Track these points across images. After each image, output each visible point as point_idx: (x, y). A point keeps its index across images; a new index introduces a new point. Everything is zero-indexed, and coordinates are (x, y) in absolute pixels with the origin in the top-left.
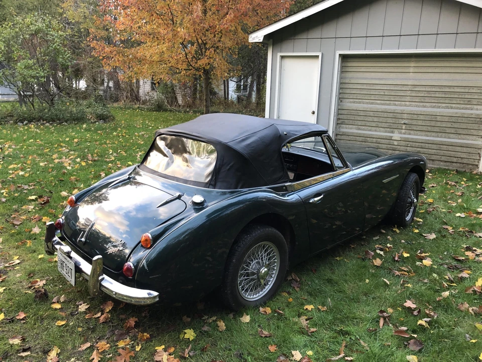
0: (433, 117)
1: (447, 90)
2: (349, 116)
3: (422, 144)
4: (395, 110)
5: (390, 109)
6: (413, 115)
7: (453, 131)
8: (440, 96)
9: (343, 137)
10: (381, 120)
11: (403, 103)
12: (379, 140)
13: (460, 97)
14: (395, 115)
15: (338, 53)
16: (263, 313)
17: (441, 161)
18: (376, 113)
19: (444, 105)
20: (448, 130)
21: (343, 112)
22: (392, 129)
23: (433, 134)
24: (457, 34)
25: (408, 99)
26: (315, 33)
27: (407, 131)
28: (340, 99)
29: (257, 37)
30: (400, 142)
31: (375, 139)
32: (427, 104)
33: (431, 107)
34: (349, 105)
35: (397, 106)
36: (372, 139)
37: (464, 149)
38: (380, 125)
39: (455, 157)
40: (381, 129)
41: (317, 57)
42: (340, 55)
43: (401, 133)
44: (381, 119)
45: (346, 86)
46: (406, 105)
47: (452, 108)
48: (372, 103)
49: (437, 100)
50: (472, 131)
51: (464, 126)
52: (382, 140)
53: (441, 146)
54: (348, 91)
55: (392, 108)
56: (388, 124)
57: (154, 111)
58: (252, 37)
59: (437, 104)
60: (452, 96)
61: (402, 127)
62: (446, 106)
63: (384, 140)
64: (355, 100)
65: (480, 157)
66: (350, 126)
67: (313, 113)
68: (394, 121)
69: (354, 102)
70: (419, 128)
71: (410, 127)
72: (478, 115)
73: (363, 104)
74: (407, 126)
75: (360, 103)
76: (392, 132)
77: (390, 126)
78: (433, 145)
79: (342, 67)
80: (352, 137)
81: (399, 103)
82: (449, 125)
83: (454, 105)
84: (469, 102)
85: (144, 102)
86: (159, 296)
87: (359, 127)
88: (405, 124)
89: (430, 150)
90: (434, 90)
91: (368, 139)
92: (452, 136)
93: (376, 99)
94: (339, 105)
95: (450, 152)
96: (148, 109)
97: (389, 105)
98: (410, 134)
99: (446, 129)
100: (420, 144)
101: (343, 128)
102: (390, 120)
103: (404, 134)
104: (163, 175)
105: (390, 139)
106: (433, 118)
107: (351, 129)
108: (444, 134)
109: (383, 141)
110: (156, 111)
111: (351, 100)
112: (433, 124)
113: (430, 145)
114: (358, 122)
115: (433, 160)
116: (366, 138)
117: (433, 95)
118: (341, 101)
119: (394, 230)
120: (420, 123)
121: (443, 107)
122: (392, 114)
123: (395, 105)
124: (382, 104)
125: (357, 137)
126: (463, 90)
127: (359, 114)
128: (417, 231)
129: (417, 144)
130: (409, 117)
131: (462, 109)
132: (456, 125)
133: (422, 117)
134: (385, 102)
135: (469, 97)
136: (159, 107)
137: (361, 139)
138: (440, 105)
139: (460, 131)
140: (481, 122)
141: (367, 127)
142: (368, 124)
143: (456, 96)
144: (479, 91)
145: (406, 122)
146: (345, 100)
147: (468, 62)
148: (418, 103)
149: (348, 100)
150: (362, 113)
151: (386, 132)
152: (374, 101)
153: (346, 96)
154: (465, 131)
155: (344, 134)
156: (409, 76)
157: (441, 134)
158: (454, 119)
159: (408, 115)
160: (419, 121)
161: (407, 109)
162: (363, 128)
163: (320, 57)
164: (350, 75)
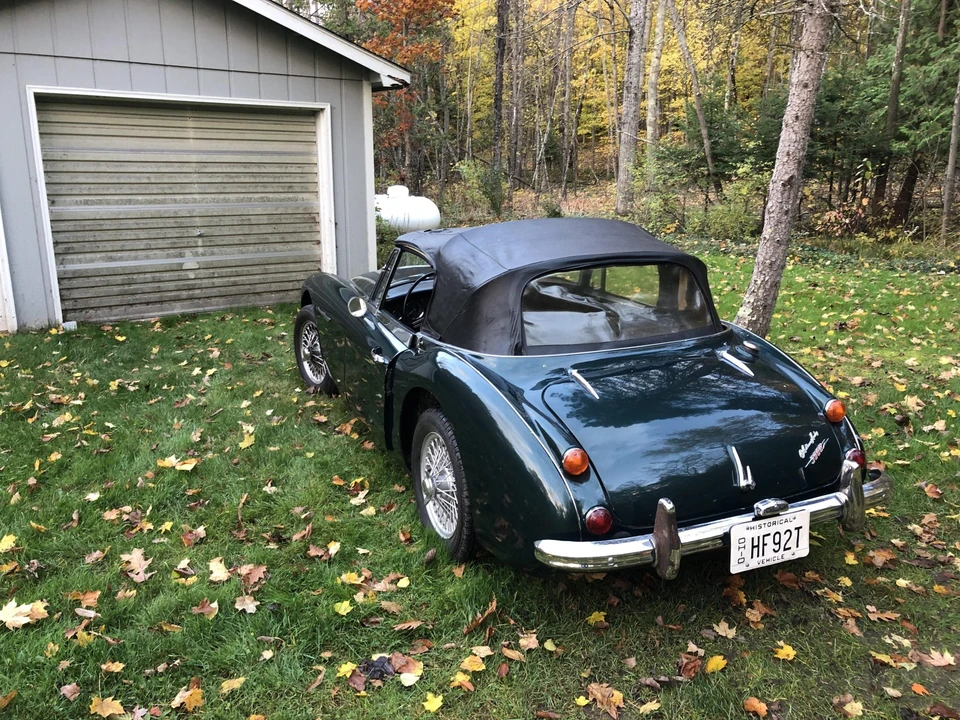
0: (244, 218)
1: (255, 169)
2: (79, 234)
4: (176, 212)
5: (166, 212)
6: (210, 219)
7: (277, 238)
8: (247, 180)
9: (75, 283)
10: (153, 234)
11: (189, 197)
12: (158, 275)
13: (277, 180)
14: (180, 222)
15: (31, 90)
17: (272, 292)
19: (256, 196)
20: (271, 238)
21: (63, 226)
22: (178, 247)
23: (251, 248)
24: (259, 73)
25: (196, 188)
27: (207, 249)
28: (52, 199)
30: (197, 272)
31: (148, 275)
32: (231, 196)
33: (238, 200)
34: (72, 209)
35: (178, 203)
36: (142, 276)
37: (298, 265)
39: (289, 281)
40: (156, 252)
42: (35, 94)
43: (197, 255)
44: (152, 231)
45: (60, 167)
46: (195, 201)
47: (268, 200)
48: (130, 202)
49: (245, 187)
50: (302, 234)
51: (290, 228)
52: (164, 274)
54: (65, 178)
55: (169, 208)
56: (169, 241)
59: (245, 196)
60: (265, 180)
61: (196, 242)
62: (259, 198)
63: (168, 274)
64: (87, 198)
66: (88, 256)
68: (178, 234)
69: (86, 203)
70: (227, 240)
71: (210, 241)
72: (305, 208)
73: (109, 204)
74: (205, 239)
75: (100, 202)
76: (181, 255)
77: (174, 243)
78: (254, 268)
79: (41, 123)
80: (97, 279)
81: (181, 197)
82: (270, 229)
83: (271, 196)
84: (290, 188)
87: (110, 254)
88: (200, 236)
89: (251, 277)
90: (236, 170)
91: (135, 277)
92: (279, 247)
93: (135, 192)
94: (49, 211)
95: (280, 275)
97: (163, 202)
98: (213, 254)
99: (268, 236)
100: (234, 269)
101: (72, 262)
102: (172, 233)
103: (203, 255)
105: (180, 268)
106: (245, 220)
107: (92, 261)
108: (266, 246)
109: (167, 276)
111: (79, 199)
112: (246, 230)
113: (249, 268)
114: (105, 244)
115: (258, 293)
116: (130, 276)
117: (236, 180)
118: (56, 202)
120: (226, 231)
121: (255, 201)
122: (172, 220)
123: (175, 201)
124: (150, 202)
125: (109, 278)
126: (278, 170)
127: (104, 227)
129: (229, 270)
130: (205, 221)
131: (284, 200)
132: (281, 228)
133: (227, 221)
134: (154, 197)
135: (289, 180)
137: (119, 279)
138: (250, 196)
139: (289, 238)
140: (312, 219)
141: (127, 253)
142: (129, 245)
143: (271, 180)
144: (299, 170)
145: (203, 231)
146: (63, 198)
147: (276, 122)
148: (216, 196)
149: (68, 199)
150: (107, 225)
151: (168, 256)
152: (130, 197)
153: (64, 189)
154: (295, 237)
155: (76, 275)
156: (190, 143)
157: (261, 247)
158: (275, 220)
159: (203, 219)
160: (224, 228)
161: (198, 209)
162: (119, 254)
164: (62, 141)
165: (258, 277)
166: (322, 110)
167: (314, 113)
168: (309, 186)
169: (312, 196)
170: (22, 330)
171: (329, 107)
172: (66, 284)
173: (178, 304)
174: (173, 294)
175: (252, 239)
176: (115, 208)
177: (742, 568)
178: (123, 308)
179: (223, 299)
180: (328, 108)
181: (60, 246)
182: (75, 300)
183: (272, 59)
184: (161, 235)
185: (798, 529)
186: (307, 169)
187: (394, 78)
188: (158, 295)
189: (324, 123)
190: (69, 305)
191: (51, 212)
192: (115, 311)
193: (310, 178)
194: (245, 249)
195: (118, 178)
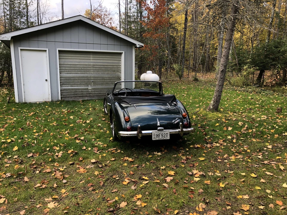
2: (66, 81)
4: (87, 76)
5: (85, 76)
7: (111, 83)
8: (104, 69)
9: (64, 91)
10: (82, 81)
11: (90, 73)
12: (82, 90)
14: (88, 78)
15: (58, 49)
18: (79, 78)
19: (106, 73)
20: (109, 83)
21: (62, 79)
22: (87, 84)
23: (104, 85)
25: (92, 71)
26: (44, 38)
28: (60, 73)
30: (92, 90)
31: (80, 90)
32: (100, 73)
33: (102, 74)
34: (65, 75)
35: (88, 74)
36: (79, 90)
38: (82, 83)
40: (82, 85)
41: (46, 51)
43: (91, 86)
45: (62, 66)
46: (92, 74)
48: (77, 74)
49: (103, 71)
51: (114, 81)
54: (64, 68)
56: (85, 83)
60: (108, 69)
63: (85, 90)
64: (68, 72)
66: (67, 85)
67: (46, 80)
68: (87, 81)
69: (68, 74)
70: (99, 83)
71: (95, 83)
72: (118, 76)
75: (71, 74)
76: (88, 86)
79: (59, 56)
82: (109, 81)
83: (109, 73)
84: (114, 71)
87: (72, 85)
88: (92, 82)
90: (101, 67)
91: (77, 90)
93: (78, 71)
97: (85, 74)
98: (95, 86)
100: (100, 90)
101: (64, 87)
102: (86, 81)
103: (93, 86)
105: (87, 89)
106: (103, 78)
107: (68, 87)
111: (66, 73)
112: (103, 81)
114: (71, 83)
117: (101, 69)
120: (98, 81)
122: (86, 78)
123: (87, 74)
124: (82, 74)
125: (71, 91)
126: (111, 67)
129: (99, 90)
130: (94, 78)
131: (112, 74)
132: (112, 81)
133: (99, 78)
134: (82, 72)
135: (114, 69)
137: (73, 91)
138: (105, 73)
139: (113, 83)
141: (76, 85)
142: (76, 83)
143: (110, 69)
144: (117, 67)
147: (112, 56)
148: (97, 73)
149: (64, 73)
150: (72, 79)
151: (85, 86)
153: (63, 71)
155: (65, 90)
156: (91, 61)
157: (107, 85)
158: (110, 79)
161: (92, 75)
162: (74, 85)
163: (47, 51)
164: (63, 60)
166: (123, 53)
167: (121, 54)
168: (119, 71)
169: (120, 73)
170: (52, 101)
172: (62, 92)
173: (87, 97)
174: (86, 95)
175: (105, 83)
176: (74, 75)
177: (155, 139)
178: (74, 98)
179: (97, 97)
180: (124, 52)
181: (62, 83)
182: (64, 95)
183: (110, 42)
184: (84, 81)
185: (167, 134)
187: (140, 45)
188: (82, 95)
189: (123, 55)
190: (63, 96)
191: (60, 75)
192: (72, 98)
193: (119, 69)
194: (103, 85)
195: (75, 68)
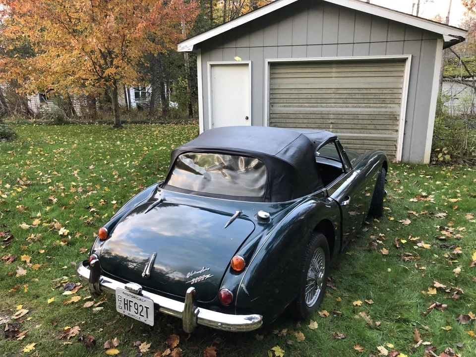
1: (365, 92)
2: (280, 119)
3: (348, 141)
4: (322, 111)
5: (317, 111)
6: (338, 115)
7: (372, 127)
8: (360, 97)
10: (310, 121)
11: (329, 105)
13: (376, 97)
14: (323, 116)
15: (267, 61)
16: (323, 316)
18: (306, 115)
19: (363, 105)
20: (369, 127)
21: (274, 116)
22: (321, 128)
23: (357, 131)
24: (370, 43)
25: (333, 101)
26: (244, 42)
27: (334, 130)
28: (271, 104)
29: (186, 46)
32: (350, 105)
33: (353, 107)
34: (279, 109)
35: (324, 107)
37: (383, 142)
38: (310, 126)
41: (247, 65)
42: (269, 62)
45: (276, 91)
46: (331, 107)
47: (370, 107)
48: (302, 106)
49: (358, 101)
50: (388, 126)
51: (381, 122)
53: (365, 141)
54: (278, 96)
55: (320, 109)
56: (317, 125)
57: (54, 125)
58: (182, 46)
59: (358, 105)
60: (370, 97)
61: (329, 126)
62: (365, 106)
64: (285, 104)
65: (396, 148)
67: (247, 118)
68: (321, 122)
69: (285, 106)
70: (346, 126)
71: (336, 126)
72: (391, 112)
73: (293, 107)
74: (334, 125)
75: (290, 106)
77: (319, 126)
78: (357, 141)
79: (271, 74)
81: (325, 104)
82: (369, 122)
83: (371, 105)
84: (383, 101)
85: (39, 116)
86: (263, 319)
88: (332, 123)
89: (355, 145)
90: (354, 92)
92: (372, 131)
93: (304, 102)
94: (270, 110)
95: (372, 146)
96: (46, 123)
97: (316, 107)
98: (336, 132)
99: (367, 126)
100: (346, 141)
102: (318, 121)
104: (204, 194)
106: (355, 116)
108: (366, 131)
110: (57, 124)
111: (282, 105)
112: (356, 122)
113: (355, 141)
114: (289, 124)
117: (354, 97)
118: (272, 106)
119: (375, 220)
120: (345, 121)
121: (362, 107)
122: (319, 115)
123: (322, 107)
124: (311, 107)
126: (377, 92)
128: (392, 219)
130: (335, 117)
131: (379, 107)
132: (375, 122)
133: (346, 117)
134: (313, 104)
135: (383, 97)
136: (60, 121)
138: (360, 105)
139: (378, 127)
140: (395, 118)
142: (299, 125)
143: (372, 97)
144: (391, 92)
145: (333, 121)
146: (276, 104)
147: (380, 67)
148: (342, 105)
149: (278, 104)
150: (292, 116)
152: (302, 104)
153: (276, 101)
154: (383, 127)
156: (333, 81)
157: (363, 130)
158: (372, 117)
159: (334, 115)
160: (344, 120)
161: (332, 110)
163: (250, 65)
164: (278, 81)
165: (359, 145)
166: (408, 58)
167: (404, 61)
168: (396, 101)
169: (398, 106)
171: (411, 56)
175: (359, 126)
176: (295, 109)
181: (273, 124)
183: (379, 34)
184: (314, 122)
186: (395, 91)
187: (453, 36)
189: (408, 64)
193: (396, 96)
194: (353, 131)
195: (298, 96)
